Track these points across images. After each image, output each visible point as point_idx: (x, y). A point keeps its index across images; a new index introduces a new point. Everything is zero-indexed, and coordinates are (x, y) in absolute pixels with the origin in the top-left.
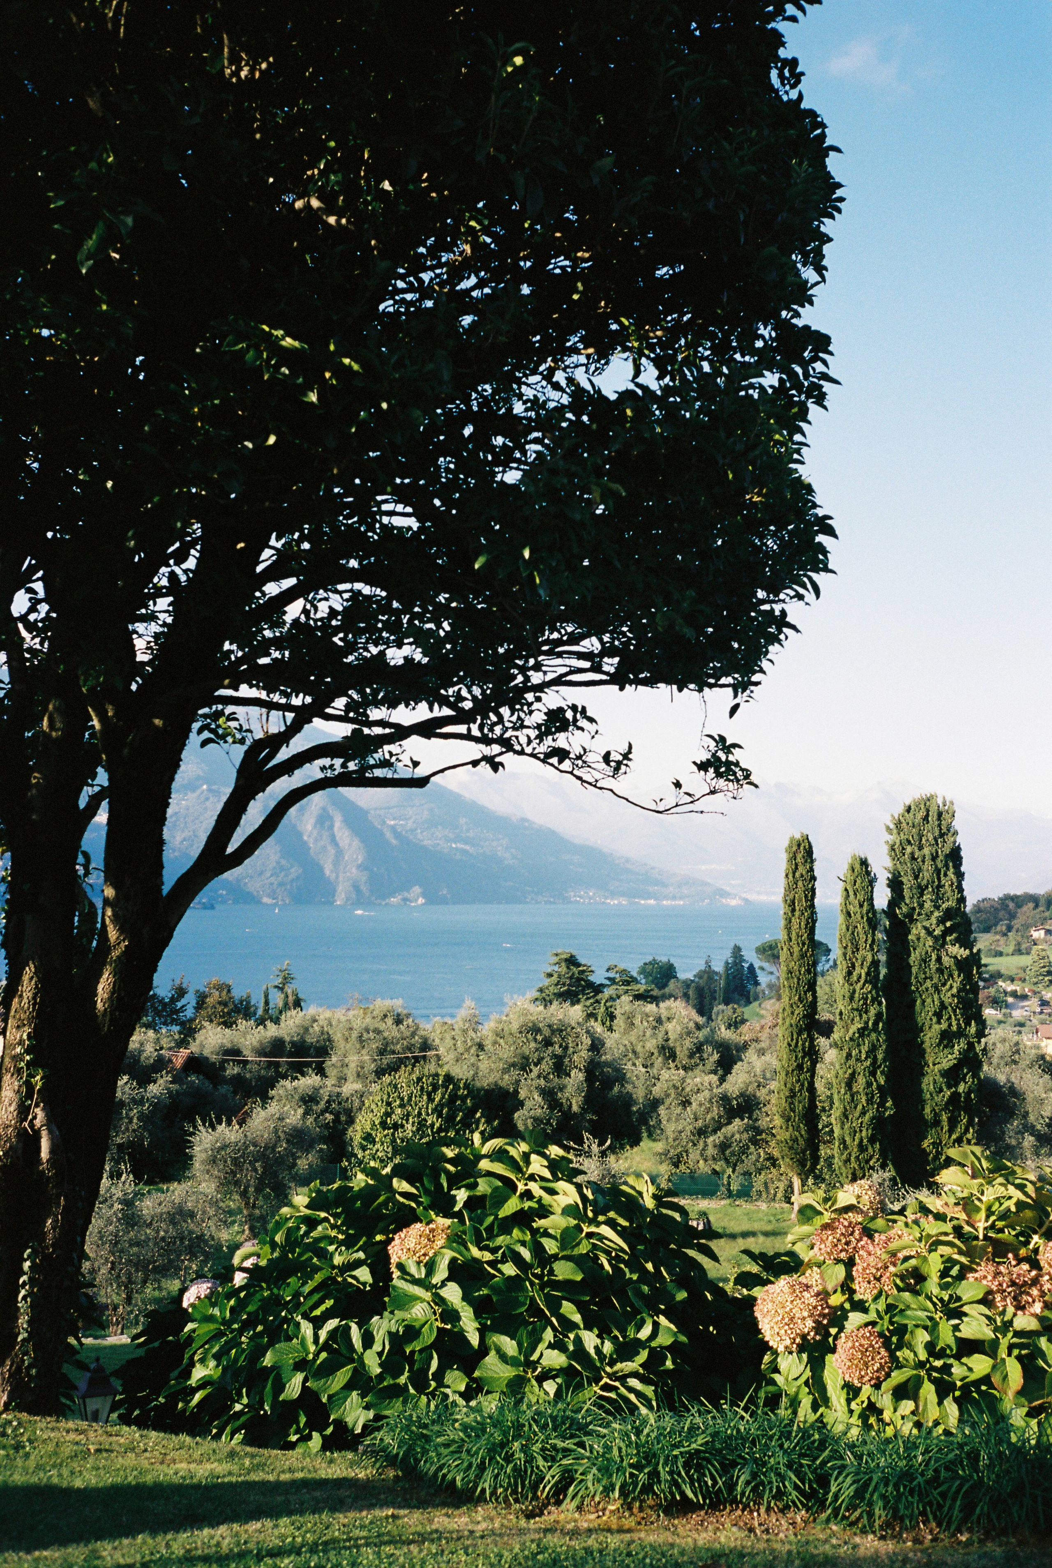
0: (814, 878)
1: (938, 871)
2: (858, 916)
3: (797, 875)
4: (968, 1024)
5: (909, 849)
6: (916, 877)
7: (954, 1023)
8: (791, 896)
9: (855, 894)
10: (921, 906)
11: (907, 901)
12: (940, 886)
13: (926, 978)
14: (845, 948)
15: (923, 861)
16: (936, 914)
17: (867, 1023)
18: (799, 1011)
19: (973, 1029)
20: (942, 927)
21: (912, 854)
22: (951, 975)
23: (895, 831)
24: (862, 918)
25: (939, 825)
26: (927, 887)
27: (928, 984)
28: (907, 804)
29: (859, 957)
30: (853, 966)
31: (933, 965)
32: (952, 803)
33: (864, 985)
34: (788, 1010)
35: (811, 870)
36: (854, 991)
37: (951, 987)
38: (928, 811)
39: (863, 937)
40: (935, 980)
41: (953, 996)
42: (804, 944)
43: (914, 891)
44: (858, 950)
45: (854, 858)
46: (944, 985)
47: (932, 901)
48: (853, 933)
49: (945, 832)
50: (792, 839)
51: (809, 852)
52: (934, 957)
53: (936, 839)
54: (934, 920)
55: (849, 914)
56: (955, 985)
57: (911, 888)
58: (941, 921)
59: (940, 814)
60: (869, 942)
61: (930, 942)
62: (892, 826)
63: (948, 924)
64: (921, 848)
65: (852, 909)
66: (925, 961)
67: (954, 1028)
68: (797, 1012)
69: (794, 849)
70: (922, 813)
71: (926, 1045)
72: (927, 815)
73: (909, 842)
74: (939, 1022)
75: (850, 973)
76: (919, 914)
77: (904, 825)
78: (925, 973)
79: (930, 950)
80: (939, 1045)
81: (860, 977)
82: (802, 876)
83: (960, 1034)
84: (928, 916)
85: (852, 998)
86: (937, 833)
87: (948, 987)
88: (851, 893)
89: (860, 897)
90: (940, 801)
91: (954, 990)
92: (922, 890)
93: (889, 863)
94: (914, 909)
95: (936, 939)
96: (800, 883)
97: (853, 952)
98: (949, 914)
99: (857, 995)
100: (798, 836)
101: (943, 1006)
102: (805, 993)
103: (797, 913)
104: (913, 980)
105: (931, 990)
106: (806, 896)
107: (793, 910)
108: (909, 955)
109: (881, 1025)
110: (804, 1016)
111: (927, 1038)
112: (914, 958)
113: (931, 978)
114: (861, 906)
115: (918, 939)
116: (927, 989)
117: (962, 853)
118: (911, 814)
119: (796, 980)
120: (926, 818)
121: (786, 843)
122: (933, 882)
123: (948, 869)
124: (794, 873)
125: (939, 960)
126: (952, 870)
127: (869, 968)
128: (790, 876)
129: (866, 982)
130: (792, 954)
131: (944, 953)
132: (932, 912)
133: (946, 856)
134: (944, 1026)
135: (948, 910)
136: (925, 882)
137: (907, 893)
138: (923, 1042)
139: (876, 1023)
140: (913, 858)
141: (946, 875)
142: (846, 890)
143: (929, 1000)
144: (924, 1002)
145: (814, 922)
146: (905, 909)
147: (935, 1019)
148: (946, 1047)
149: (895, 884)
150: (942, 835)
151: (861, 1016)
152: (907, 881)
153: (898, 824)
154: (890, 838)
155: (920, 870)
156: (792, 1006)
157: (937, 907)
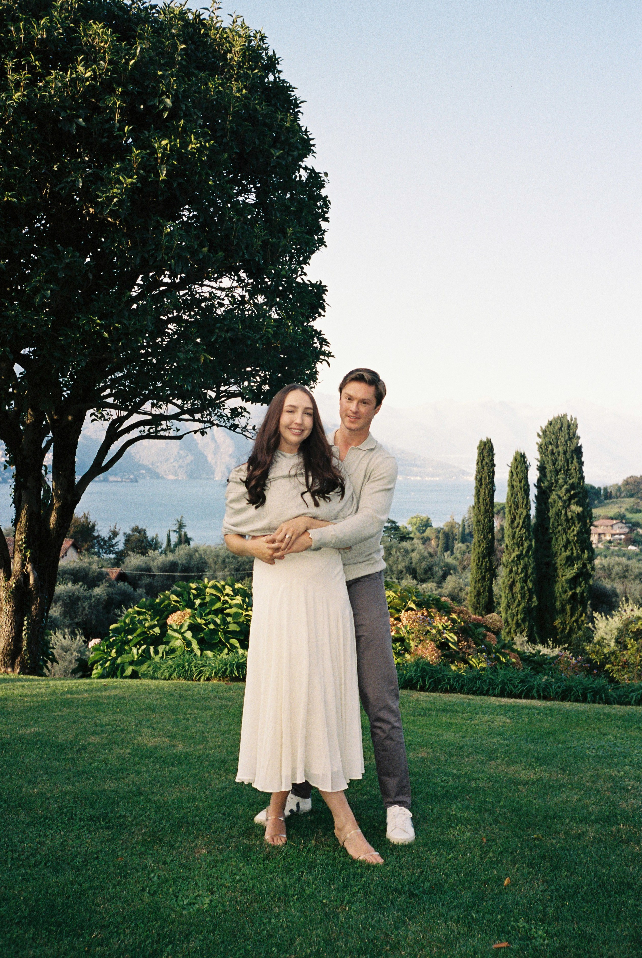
0: (494, 465)
1: (567, 461)
2: (519, 488)
3: (484, 463)
4: (583, 552)
5: (550, 448)
6: (554, 464)
7: (575, 552)
8: (480, 475)
9: (517, 475)
10: (557, 481)
11: (548, 478)
12: (568, 470)
13: (558, 525)
14: (510, 507)
15: (559, 455)
16: (565, 487)
17: (522, 551)
18: (484, 545)
19: (586, 555)
20: (568, 495)
21: (552, 450)
22: (574, 523)
23: (543, 437)
24: (521, 489)
25: (569, 433)
26: (560, 470)
27: (560, 528)
28: (550, 420)
29: (518, 512)
30: (515, 518)
31: (563, 518)
32: (576, 419)
33: (521, 529)
34: (477, 544)
35: (492, 460)
36: (515, 533)
37: (573, 530)
38: (562, 424)
39: (521, 500)
40: (564, 526)
41: (574, 536)
42: (487, 504)
43: (553, 473)
44: (518, 508)
45: (517, 453)
46: (569, 529)
47: (563, 479)
48: (515, 498)
49: (572, 436)
50: (481, 441)
51: (491, 449)
52: (563, 512)
53: (566, 442)
54: (563, 490)
55: (512, 487)
56: (575, 529)
57: (551, 471)
58: (568, 491)
59: (569, 426)
60: (525, 503)
61: (561, 504)
62: (541, 434)
63: (572, 492)
64: (557, 447)
65: (515, 484)
66: (558, 514)
67: (575, 554)
68: (482, 545)
69: (482, 447)
70: (559, 426)
71: (558, 565)
72: (562, 427)
73: (550, 443)
74: (565, 551)
75: (512, 522)
76: (556, 487)
77: (548, 433)
78: (558, 522)
79: (561, 508)
80: (565, 565)
81: (519, 524)
82: (487, 463)
83: (579, 557)
84: (561, 487)
85: (513, 537)
86: (567, 437)
87: (571, 530)
88: (515, 474)
89: (520, 476)
90: (569, 418)
91: (575, 532)
92: (557, 472)
93: (538, 456)
94: (552, 483)
95: (564, 502)
96: (485, 468)
97: (515, 510)
98: (573, 487)
99: (517, 535)
100: (485, 440)
101: (568, 542)
102: (488, 534)
103: (483, 486)
104: (551, 526)
105: (561, 532)
106: (489, 476)
107: (481, 485)
108: (549, 511)
109: (530, 553)
110: (486, 547)
111: (558, 561)
112: (552, 512)
113: (562, 525)
114: (520, 482)
115: (555, 502)
116: (559, 532)
117: (583, 450)
118: (552, 426)
119: (482, 526)
120: (561, 429)
121: (478, 444)
122: (564, 467)
123: (573, 459)
124: (482, 462)
125: (566, 514)
126: (575, 460)
127: (524, 519)
128: (480, 464)
129: (522, 527)
130: (479, 511)
131: (568, 510)
132: (563, 486)
133: (572, 451)
134: (568, 553)
135: (573, 484)
136: (559, 467)
137: (548, 474)
138: (556, 563)
139: (528, 552)
140: (552, 453)
141: (572, 463)
142: (512, 472)
143: (560, 538)
144: (557, 539)
145: (494, 491)
146: (547, 484)
147: (563, 550)
148: (569, 566)
149: (542, 469)
150: (570, 439)
151: (519, 548)
152: (549, 467)
153: (544, 432)
154: (539, 440)
155: (556, 460)
156: (479, 541)
157: (566, 483)
